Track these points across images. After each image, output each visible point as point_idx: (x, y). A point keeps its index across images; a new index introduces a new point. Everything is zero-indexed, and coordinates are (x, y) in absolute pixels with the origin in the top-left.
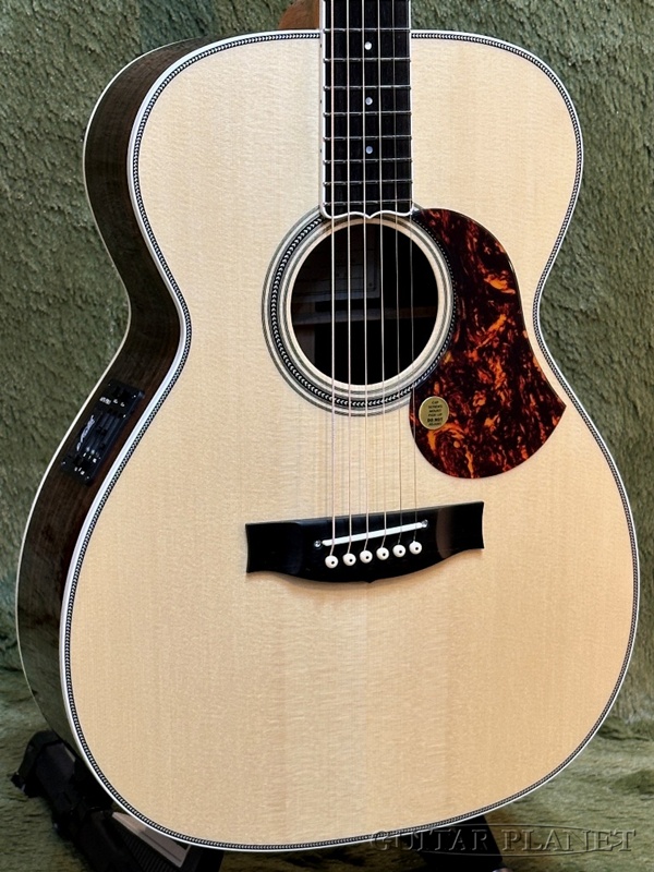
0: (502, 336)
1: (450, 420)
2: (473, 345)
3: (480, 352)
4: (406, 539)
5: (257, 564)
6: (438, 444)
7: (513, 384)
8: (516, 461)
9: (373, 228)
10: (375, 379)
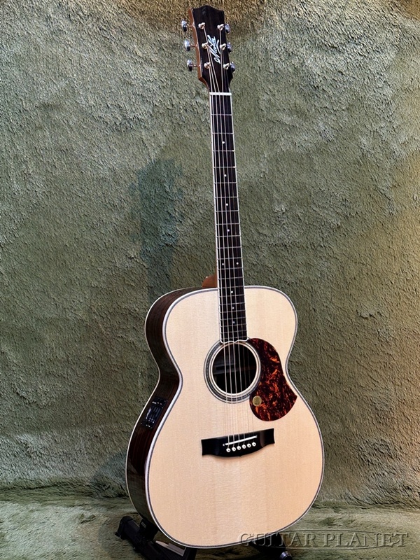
0: (276, 376)
1: (262, 403)
2: (268, 379)
3: (270, 381)
4: (251, 442)
5: (205, 452)
6: (259, 411)
7: (281, 391)
8: (283, 415)
9: (236, 345)
10: (239, 391)
